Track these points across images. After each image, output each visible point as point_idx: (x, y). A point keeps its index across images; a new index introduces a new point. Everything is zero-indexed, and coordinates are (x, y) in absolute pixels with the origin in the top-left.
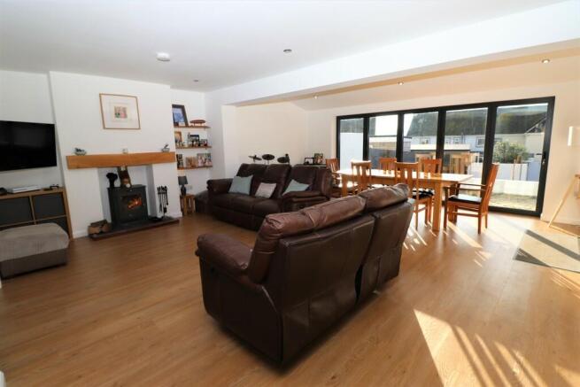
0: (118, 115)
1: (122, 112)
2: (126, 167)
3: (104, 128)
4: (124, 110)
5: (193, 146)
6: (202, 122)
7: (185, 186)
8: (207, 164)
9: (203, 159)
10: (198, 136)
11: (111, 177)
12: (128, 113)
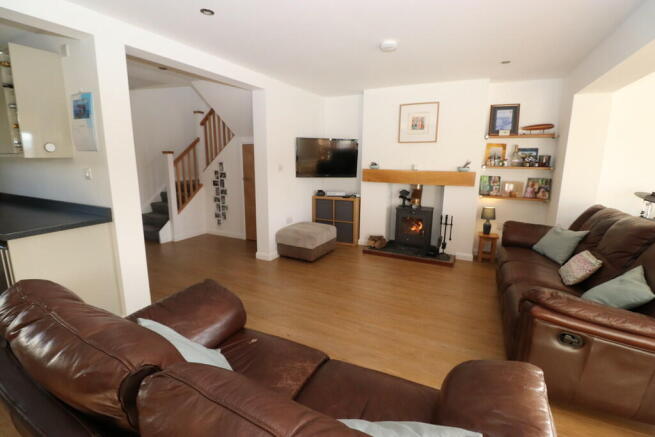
0: (414, 126)
1: (419, 123)
2: (421, 186)
3: (399, 142)
4: (422, 120)
5: (522, 165)
6: (550, 126)
7: (491, 222)
8: (540, 195)
9: (536, 187)
10: (536, 150)
11: (403, 195)
12: (426, 123)
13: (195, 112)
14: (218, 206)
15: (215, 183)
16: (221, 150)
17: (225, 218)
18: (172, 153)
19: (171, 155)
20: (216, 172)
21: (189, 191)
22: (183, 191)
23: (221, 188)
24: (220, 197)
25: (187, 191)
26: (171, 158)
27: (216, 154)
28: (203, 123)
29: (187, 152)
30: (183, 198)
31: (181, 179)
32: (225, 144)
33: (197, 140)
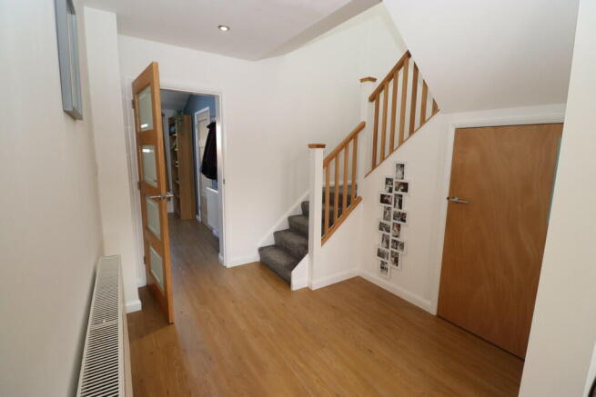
13: (362, 80)
14: (385, 240)
15: (384, 199)
16: (402, 142)
17: (396, 262)
18: (323, 146)
19: (320, 150)
20: (388, 181)
21: (340, 205)
22: (332, 203)
23: (394, 209)
24: (390, 223)
25: (339, 203)
26: (319, 155)
27: (392, 150)
28: (374, 98)
29: (345, 145)
30: (332, 214)
31: (332, 183)
32: (412, 131)
33: (362, 126)
